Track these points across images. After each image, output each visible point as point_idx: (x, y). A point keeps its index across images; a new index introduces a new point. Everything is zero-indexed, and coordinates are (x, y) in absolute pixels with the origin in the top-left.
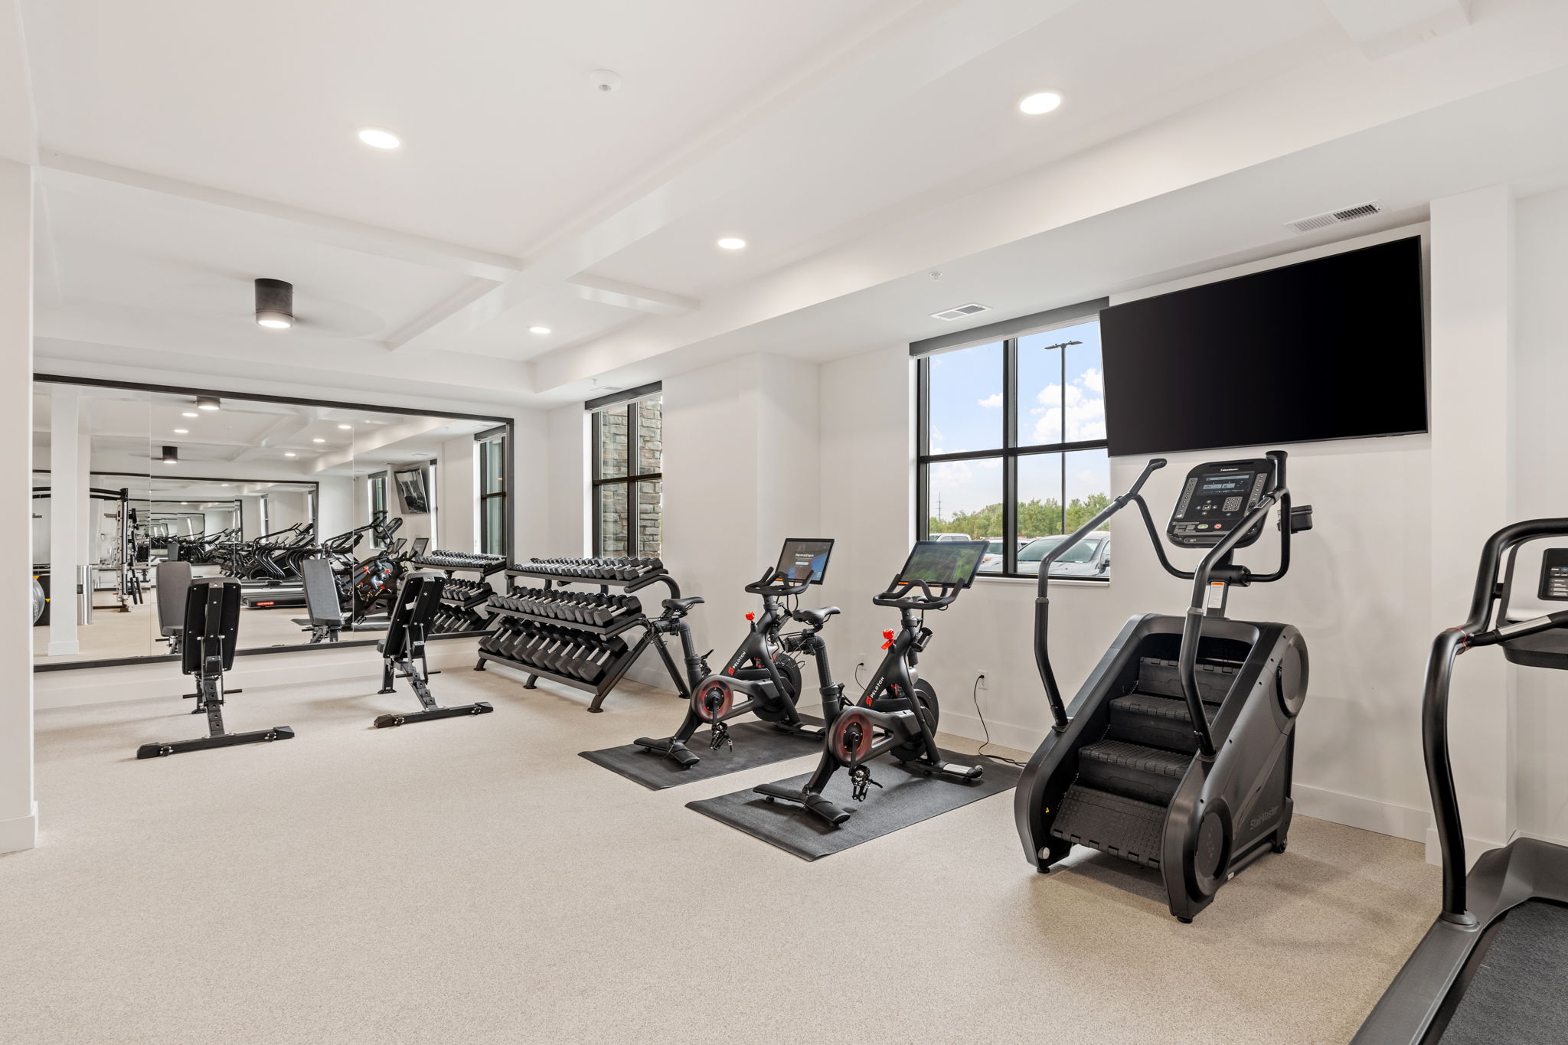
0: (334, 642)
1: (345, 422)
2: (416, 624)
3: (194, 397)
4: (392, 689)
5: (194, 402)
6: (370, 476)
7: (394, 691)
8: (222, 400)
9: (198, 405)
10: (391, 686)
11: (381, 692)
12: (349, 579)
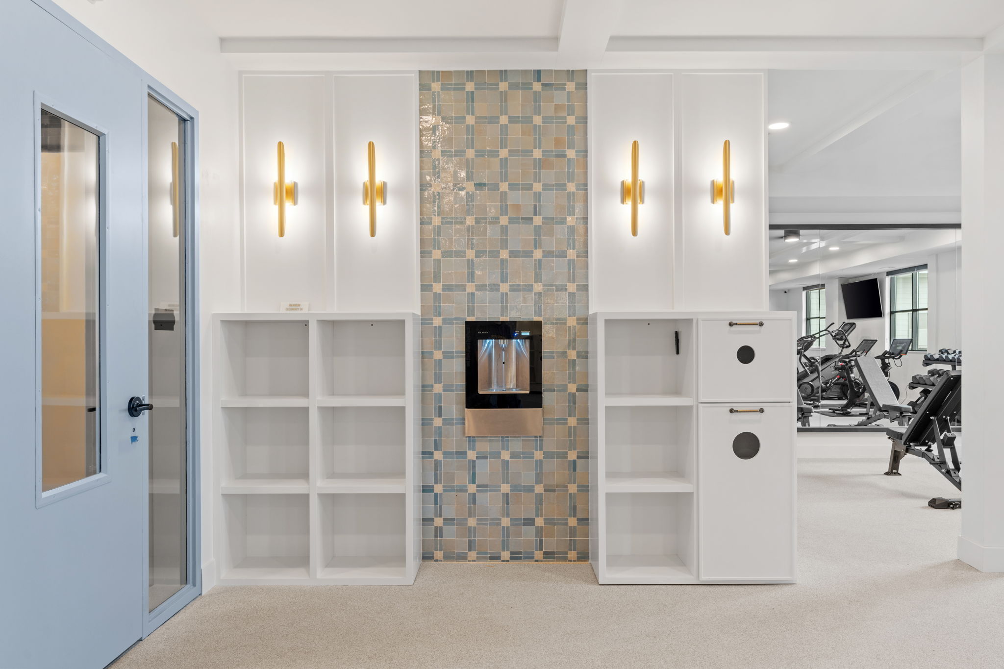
0: (807, 427)
1: (833, 242)
2: (944, 417)
3: (781, 233)
4: (897, 473)
5: (782, 237)
6: (804, 289)
7: (900, 475)
8: (802, 232)
9: (785, 240)
10: (897, 469)
11: (887, 474)
12: (817, 375)
